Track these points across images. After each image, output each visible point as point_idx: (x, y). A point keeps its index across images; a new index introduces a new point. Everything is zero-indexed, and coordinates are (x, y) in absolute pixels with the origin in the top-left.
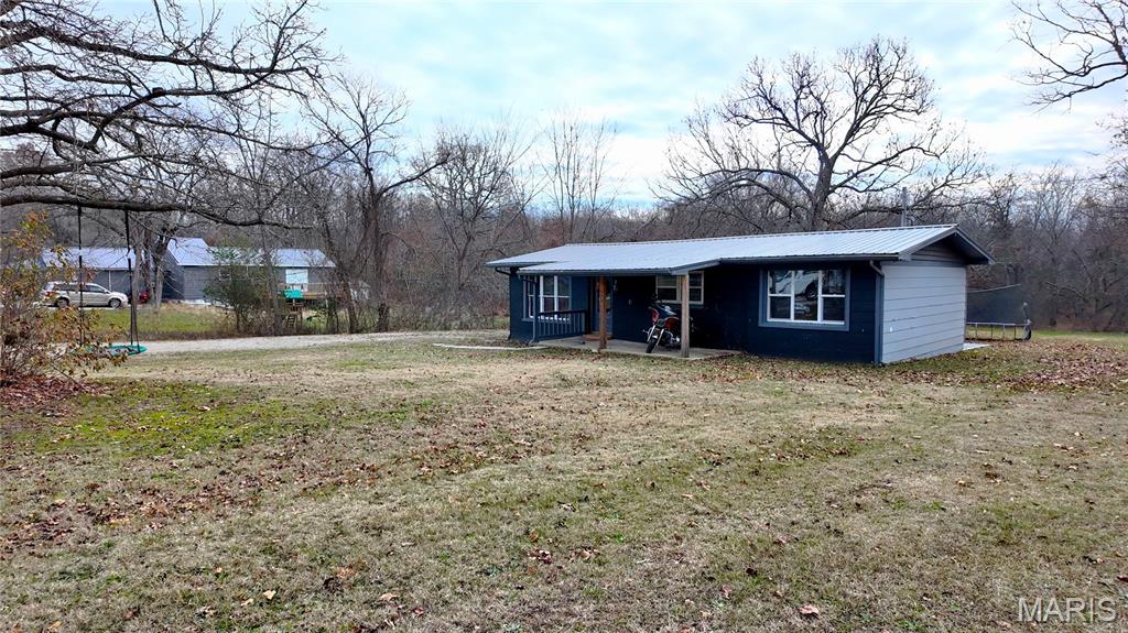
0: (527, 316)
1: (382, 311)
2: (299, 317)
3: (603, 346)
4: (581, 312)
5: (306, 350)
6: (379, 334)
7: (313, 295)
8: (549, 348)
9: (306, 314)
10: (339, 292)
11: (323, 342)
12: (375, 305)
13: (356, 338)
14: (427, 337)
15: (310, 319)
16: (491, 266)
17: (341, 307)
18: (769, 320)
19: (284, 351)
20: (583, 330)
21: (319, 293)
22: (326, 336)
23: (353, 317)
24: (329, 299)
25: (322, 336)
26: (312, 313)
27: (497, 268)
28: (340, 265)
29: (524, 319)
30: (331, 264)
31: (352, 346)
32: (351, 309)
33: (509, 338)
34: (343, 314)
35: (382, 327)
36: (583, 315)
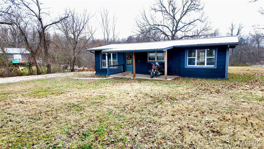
0: (102, 67)
1: (48, 66)
2: (18, 69)
3: (134, 76)
4: (121, 65)
5: (19, 83)
6: (48, 75)
7: (23, 62)
8: (115, 78)
9: (21, 68)
10: (32, 61)
11: (26, 79)
12: (46, 64)
13: (40, 77)
14: (66, 75)
15: (22, 70)
16: (88, 51)
17: (33, 66)
18: (188, 66)
19: (9, 84)
20: (122, 71)
21: (25, 61)
22: (28, 76)
23: (38, 69)
24: (29, 63)
25: (26, 76)
26: (22, 68)
27: (91, 51)
28: (32, 51)
29: (101, 68)
30: (29, 52)
31: (39, 80)
32: (37, 66)
33: (96, 74)
34: (34, 68)
35: (49, 72)
36: (122, 66)
